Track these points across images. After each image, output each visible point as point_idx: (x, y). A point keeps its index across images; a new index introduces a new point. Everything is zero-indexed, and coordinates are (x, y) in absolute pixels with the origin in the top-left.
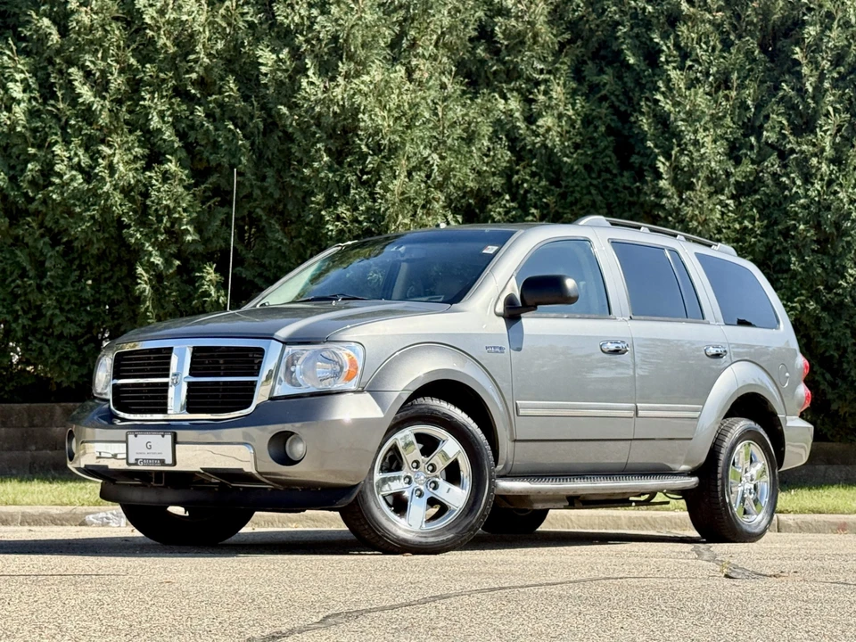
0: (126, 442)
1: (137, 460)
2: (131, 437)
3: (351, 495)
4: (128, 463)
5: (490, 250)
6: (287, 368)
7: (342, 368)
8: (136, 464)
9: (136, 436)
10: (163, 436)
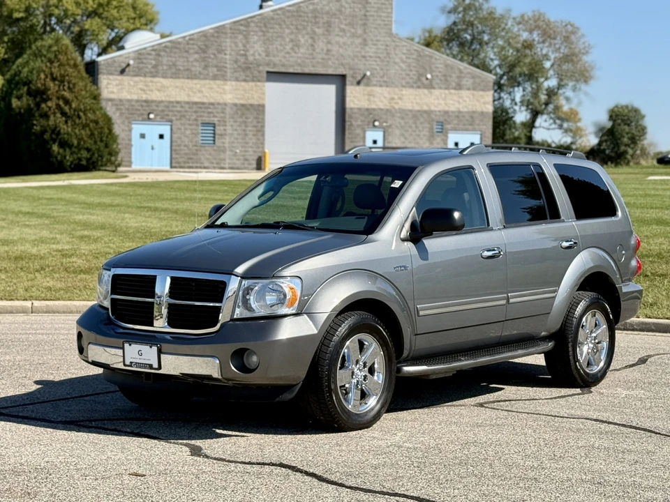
0: (123, 348)
1: (131, 363)
2: (126, 345)
3: (293, 392)
4: (125, 365)
5: (397, 184)
6: (244, 297)
7: (285, 296)
8: (130, 366)
9: (130, 345)
10: (151, 347)
